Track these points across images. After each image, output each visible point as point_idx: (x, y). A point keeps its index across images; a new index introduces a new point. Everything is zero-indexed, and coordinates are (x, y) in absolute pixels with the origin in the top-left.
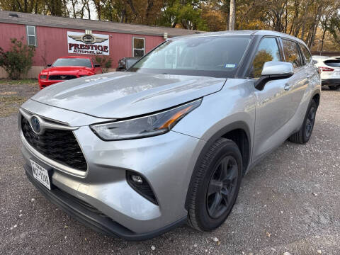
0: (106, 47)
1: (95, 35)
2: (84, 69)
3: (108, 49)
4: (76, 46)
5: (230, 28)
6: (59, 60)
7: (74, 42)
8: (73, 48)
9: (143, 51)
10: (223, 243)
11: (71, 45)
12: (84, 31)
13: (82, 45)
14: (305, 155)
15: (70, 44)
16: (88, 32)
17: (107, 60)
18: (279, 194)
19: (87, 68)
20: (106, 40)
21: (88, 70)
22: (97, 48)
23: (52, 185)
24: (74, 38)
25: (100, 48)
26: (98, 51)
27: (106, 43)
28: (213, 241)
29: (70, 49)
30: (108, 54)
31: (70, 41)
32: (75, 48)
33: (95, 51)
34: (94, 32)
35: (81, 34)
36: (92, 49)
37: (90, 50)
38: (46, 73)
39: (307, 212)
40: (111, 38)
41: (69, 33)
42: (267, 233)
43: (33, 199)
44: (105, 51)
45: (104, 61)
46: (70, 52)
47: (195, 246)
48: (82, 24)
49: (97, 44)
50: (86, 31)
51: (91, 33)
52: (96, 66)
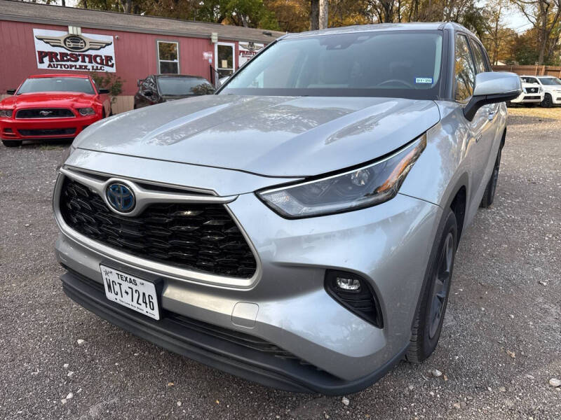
0: (109, 58)
1: (88, 36)
2: (81, 96)
3: (113, 61)
4: (52, 56)
5: (321, 26)
6: (28, 81)
7: (47, 48)
8: (46, 60)
9: (176, 63)
10: (450, 377)
11: (42, 55)
12: (65, 28)
13: (63, 55)
14: (497, 223)
15: (40, 53)
16: (72, 30)
17: (113, 81)
18: (493, 289)
19: (87, 95)
20: (108, 44)
21: (91, 99)
22: (92, 59)
23: (162, 311)
24: (47, 41)
25: (98, 60)
26: (95, 65)
27: (109, 51)
28: (432, 376)
29: (42, 62)
30: (113, 70)
31: (40, 46)
32: (51, 60)
33: (90, 66)
34: (84, 29)
35: (59, 34)
36: (84, 61)
37: (79, 63)
38: (11, 107)
39: (546, 311)
40: (116, 40)
41: (37, 32)
42: (509, 352)
43: (80, 341)
44: (107, 65)
45: (108, 82)
46: (40, 66)
47: (411, 388)
48: (60, 16)
49: (93, 53)
50: (70, 28)
51: (79, 33)
52: (102, 92)
